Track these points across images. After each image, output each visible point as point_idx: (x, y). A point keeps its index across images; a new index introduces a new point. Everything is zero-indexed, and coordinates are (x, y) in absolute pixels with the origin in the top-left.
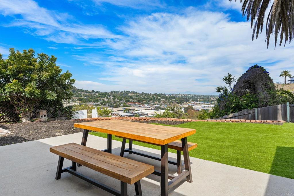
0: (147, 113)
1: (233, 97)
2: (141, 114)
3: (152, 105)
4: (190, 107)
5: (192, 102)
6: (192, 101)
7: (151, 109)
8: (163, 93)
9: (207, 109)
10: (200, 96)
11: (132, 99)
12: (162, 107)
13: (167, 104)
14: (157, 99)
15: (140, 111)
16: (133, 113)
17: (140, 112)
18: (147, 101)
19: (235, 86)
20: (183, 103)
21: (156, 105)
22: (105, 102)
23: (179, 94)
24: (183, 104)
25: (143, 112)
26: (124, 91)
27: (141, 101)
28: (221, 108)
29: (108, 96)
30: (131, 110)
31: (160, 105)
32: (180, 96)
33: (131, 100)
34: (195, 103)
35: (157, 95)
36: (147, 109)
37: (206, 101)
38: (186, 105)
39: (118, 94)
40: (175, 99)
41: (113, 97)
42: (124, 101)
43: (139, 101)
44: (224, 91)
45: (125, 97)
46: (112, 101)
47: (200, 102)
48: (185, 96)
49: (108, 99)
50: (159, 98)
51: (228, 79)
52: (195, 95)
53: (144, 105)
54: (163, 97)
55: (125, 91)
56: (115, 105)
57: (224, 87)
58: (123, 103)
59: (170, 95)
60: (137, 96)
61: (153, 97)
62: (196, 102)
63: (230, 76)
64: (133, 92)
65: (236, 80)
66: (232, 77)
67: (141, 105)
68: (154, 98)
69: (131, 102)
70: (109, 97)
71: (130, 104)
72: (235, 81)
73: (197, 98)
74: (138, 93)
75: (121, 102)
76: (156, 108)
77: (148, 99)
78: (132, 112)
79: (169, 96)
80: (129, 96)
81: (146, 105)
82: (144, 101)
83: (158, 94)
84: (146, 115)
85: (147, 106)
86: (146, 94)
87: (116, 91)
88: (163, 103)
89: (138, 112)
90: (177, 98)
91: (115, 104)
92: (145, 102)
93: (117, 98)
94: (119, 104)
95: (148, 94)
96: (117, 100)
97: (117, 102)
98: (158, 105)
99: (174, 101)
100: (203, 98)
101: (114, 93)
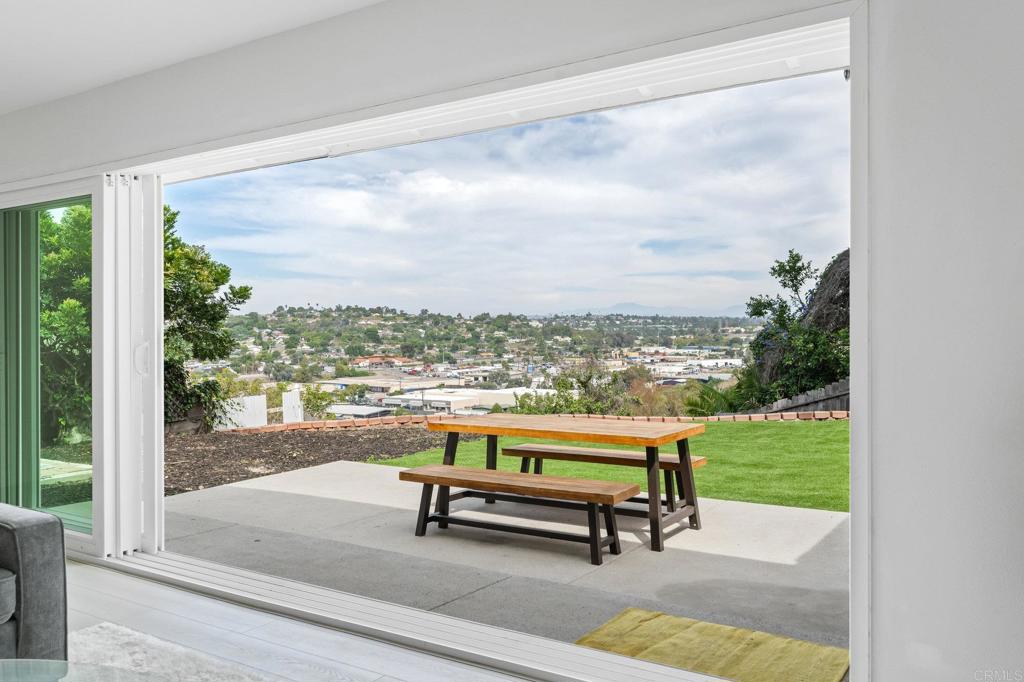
0: (448, 403)
1: (806, 336)
2: (421, 408)
3: (470, 366)
4: (637, 371)
5: (644, 349)
6: (644, 343)
7: (462, 382)
8: (515, 313)
9: (710, 378)
10: (677, 321)
11: (378, 340)
12: (515, 372)
13: (535, 362)
14: (489, 339)
15: (418, 395)
16: (384, 401)
17: (415, 398)
18: (447, 351)
19: (814, 296)
20: (605, 352)
21: (484, 364)
22: (249, 357)
23: (588, 317)
24: (606, 358)
25: (429, 396)
26: (339, 309)
27: (416, 350)
28: (765, 375)
29: (264, 332)
30: (371, 389)
31: (505, 365)
32: (592, 324)
33: (369, 346)
34: (657, 353)
35: (489, 323)
36: (448, 382)
37: (706, 341)
38: (620, 363)
39: (310, 321)
40: (568, 339)
41: (286, 337)
42: (338, 351)
43: (408, 351)
44: (774, 310)
45: (343, 334)
46: (283, 354)
47: (679, 347)
48: (612, 323)
49: (265, 346)
50: (499, 334)
51: (791, 271)
52: (655, 319)
53: (432, 367)
54: (516, 331)
55: (344, 308)
56: (296, 371)
57: (775, 298)
58: (334, 361)
59: (545, 319)
60: (396, 328)
61: (470, 329)
62: (661, 349)
63: (795, 258)
64: (379, 310)
65: (818, 273)
66: (804, 261)
67: (418, 369)
68: (477, 337)
69: (370, 355)
70: (269, 334)
71: (366, 362)
72: (814, 275)
73: (665, 331)
74: (403, 314)
75: (325, 356)
76: (485, 378)
77: (448, 339)
78: (380, 400)
79: (541, 325)
80: (359, 330)
81: (441, 368)
82: (430, 347)
83: (494, 315)
84: (443, 408)
85: (447, 370)
86: (437, 319)
87: (301, 309)
88: (519, 354)
89: (403, 400)
90: (579, 333)
91: (296, 367)
92: (434, 352)
93: (308, 340)
94: (316, 366)
95: (450, 319)
96: (306, 348)
97: (308, 357)
98: (492, 363)
99: (565, 344)
100: (691, 332)
101: (290, 318)
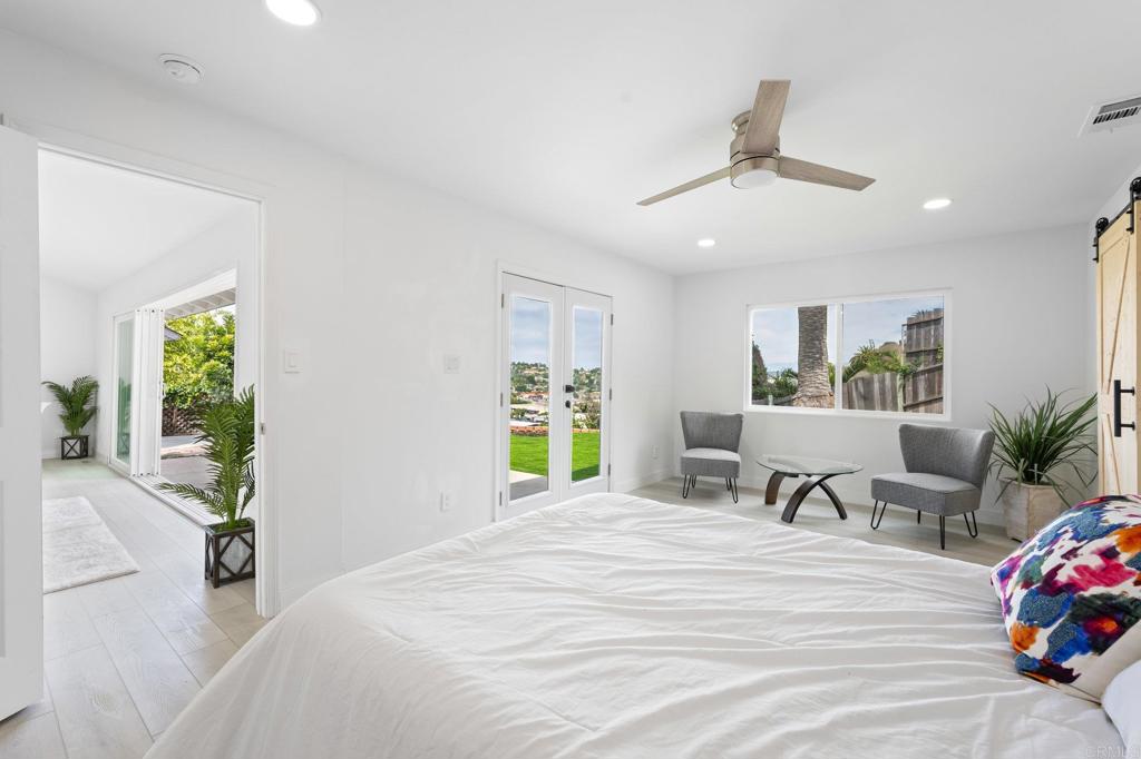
11: (534, 383)
30: (528, 412)
33: (529, 386)
61: (588, 377)
64: (536, 365)
69: (530, 391)
71: (527, 396)
80: (525, 377)
